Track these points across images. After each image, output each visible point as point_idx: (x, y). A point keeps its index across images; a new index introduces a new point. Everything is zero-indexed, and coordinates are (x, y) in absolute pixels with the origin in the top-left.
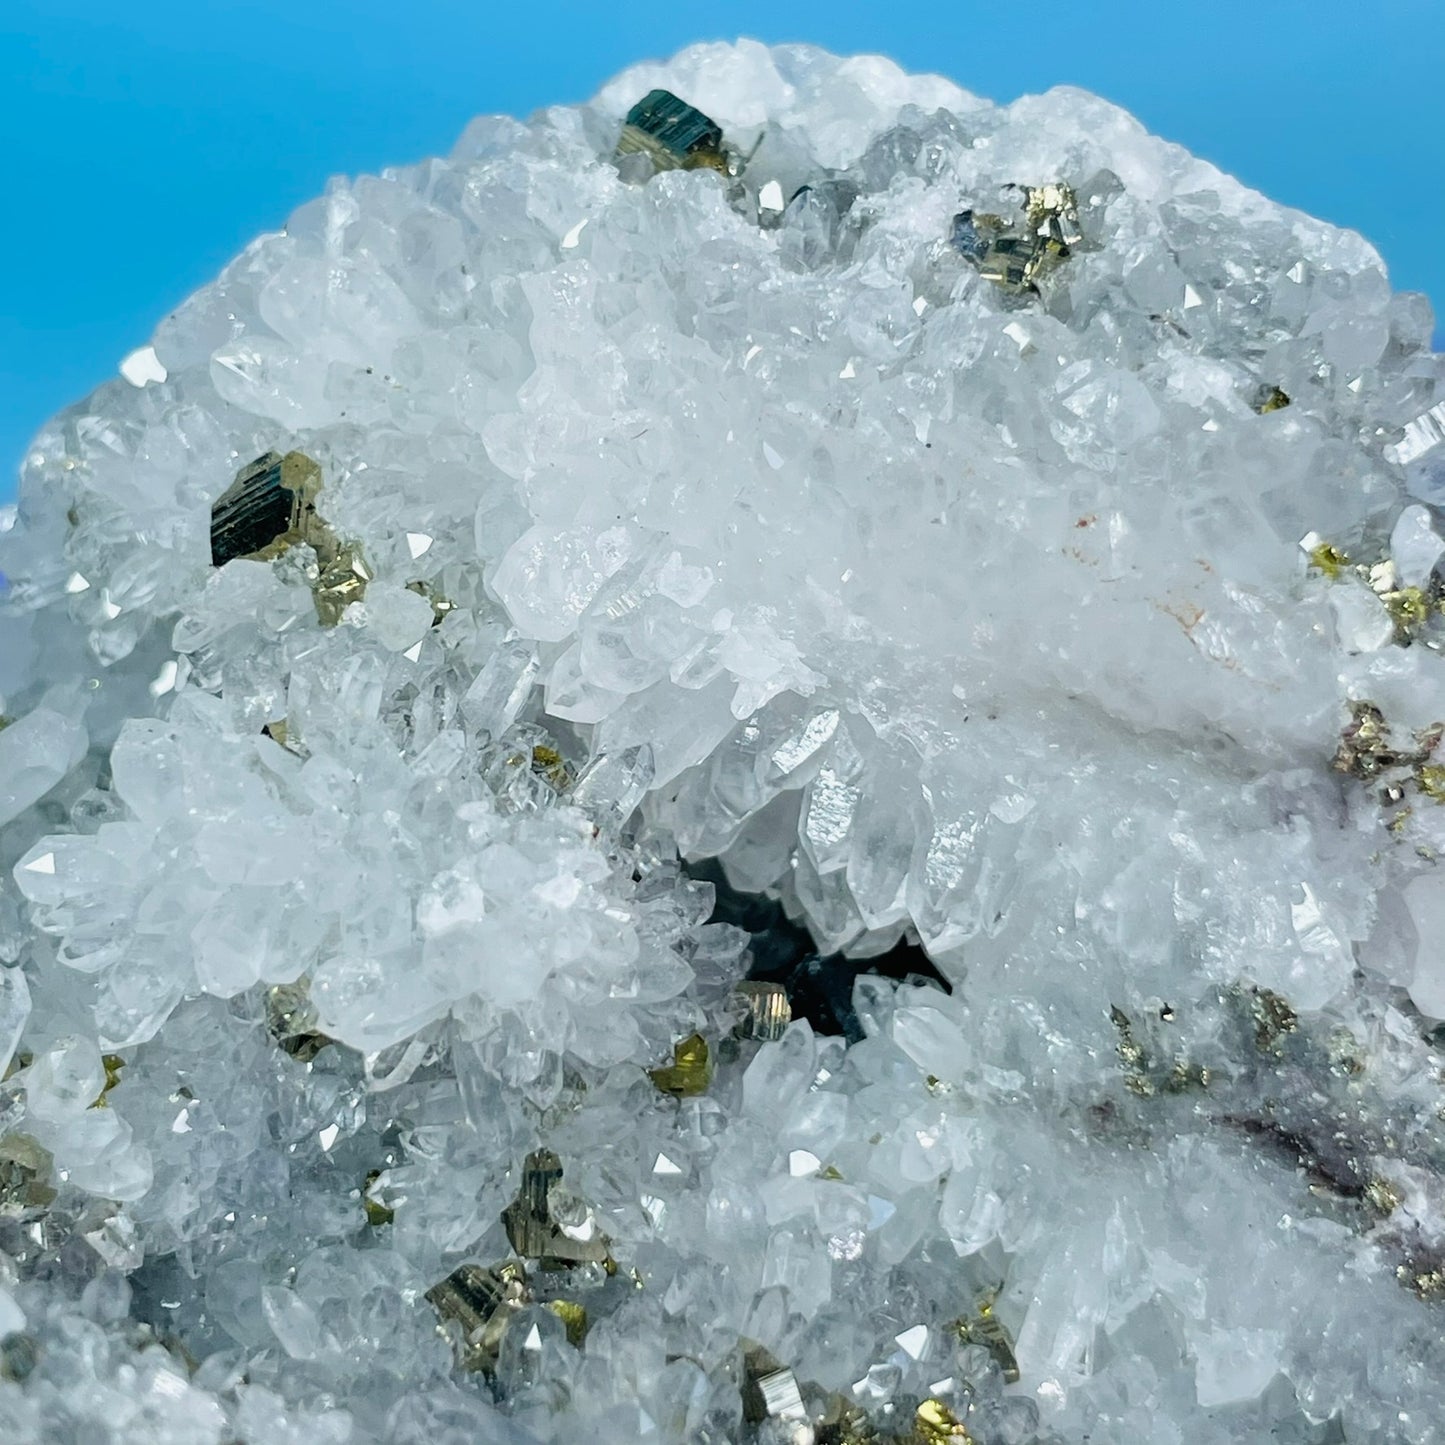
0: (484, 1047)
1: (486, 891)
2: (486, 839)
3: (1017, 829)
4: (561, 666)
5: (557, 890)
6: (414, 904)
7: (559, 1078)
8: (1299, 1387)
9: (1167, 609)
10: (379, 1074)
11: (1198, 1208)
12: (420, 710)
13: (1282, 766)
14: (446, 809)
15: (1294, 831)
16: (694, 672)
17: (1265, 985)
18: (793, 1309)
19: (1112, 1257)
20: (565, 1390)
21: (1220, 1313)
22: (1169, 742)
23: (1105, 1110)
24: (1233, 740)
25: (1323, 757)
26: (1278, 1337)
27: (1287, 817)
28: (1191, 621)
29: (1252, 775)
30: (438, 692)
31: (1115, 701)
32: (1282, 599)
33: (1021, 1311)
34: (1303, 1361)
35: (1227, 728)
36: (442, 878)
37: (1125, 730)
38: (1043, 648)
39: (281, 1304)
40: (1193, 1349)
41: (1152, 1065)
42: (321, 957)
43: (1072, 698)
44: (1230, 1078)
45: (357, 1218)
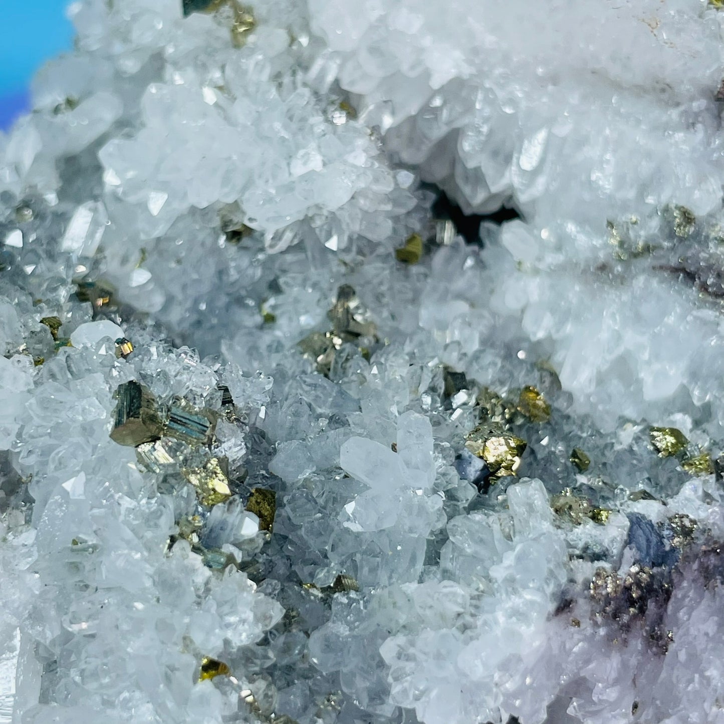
0: (321, 231)
1: (324, 156)
2: (323, 133)
3: (564, 140)
4: (350, 66)
5: (355, 157)
6: (289, 164)
7: (354, 249)
8: (691, 389)
9: (643, 21)
10: (271, 246)
11: (647, 309)
12: (287, 80)
13: (692, 99)
14: (303, 120)
15: (696, 131)
16: (413, 67)
17: (681, 204)
18: (463, 351)
19: (605, 335)
20: (365, 377)
21: (656, 356)
22: (639, 91)
23: (603, 268)
24: (670, 87)
25: (712, 92)
26: (683, 365)
27: (693, 124)
28: (654, 25)
29: (678, 104)
30: (294, 73)
31: (615, 71)
32: (696, 17)
33: (561, 365)
34: (694, 375)
35: (668, 81)
36: (301, 152)
37: (617, 86)
38: (582, 46)
39: (230, 348)
40: (642, 375)
41: (625, 246)
42: (245, 188)
43: (593, 73)
44: (662, 248)
45: (259, 319)
